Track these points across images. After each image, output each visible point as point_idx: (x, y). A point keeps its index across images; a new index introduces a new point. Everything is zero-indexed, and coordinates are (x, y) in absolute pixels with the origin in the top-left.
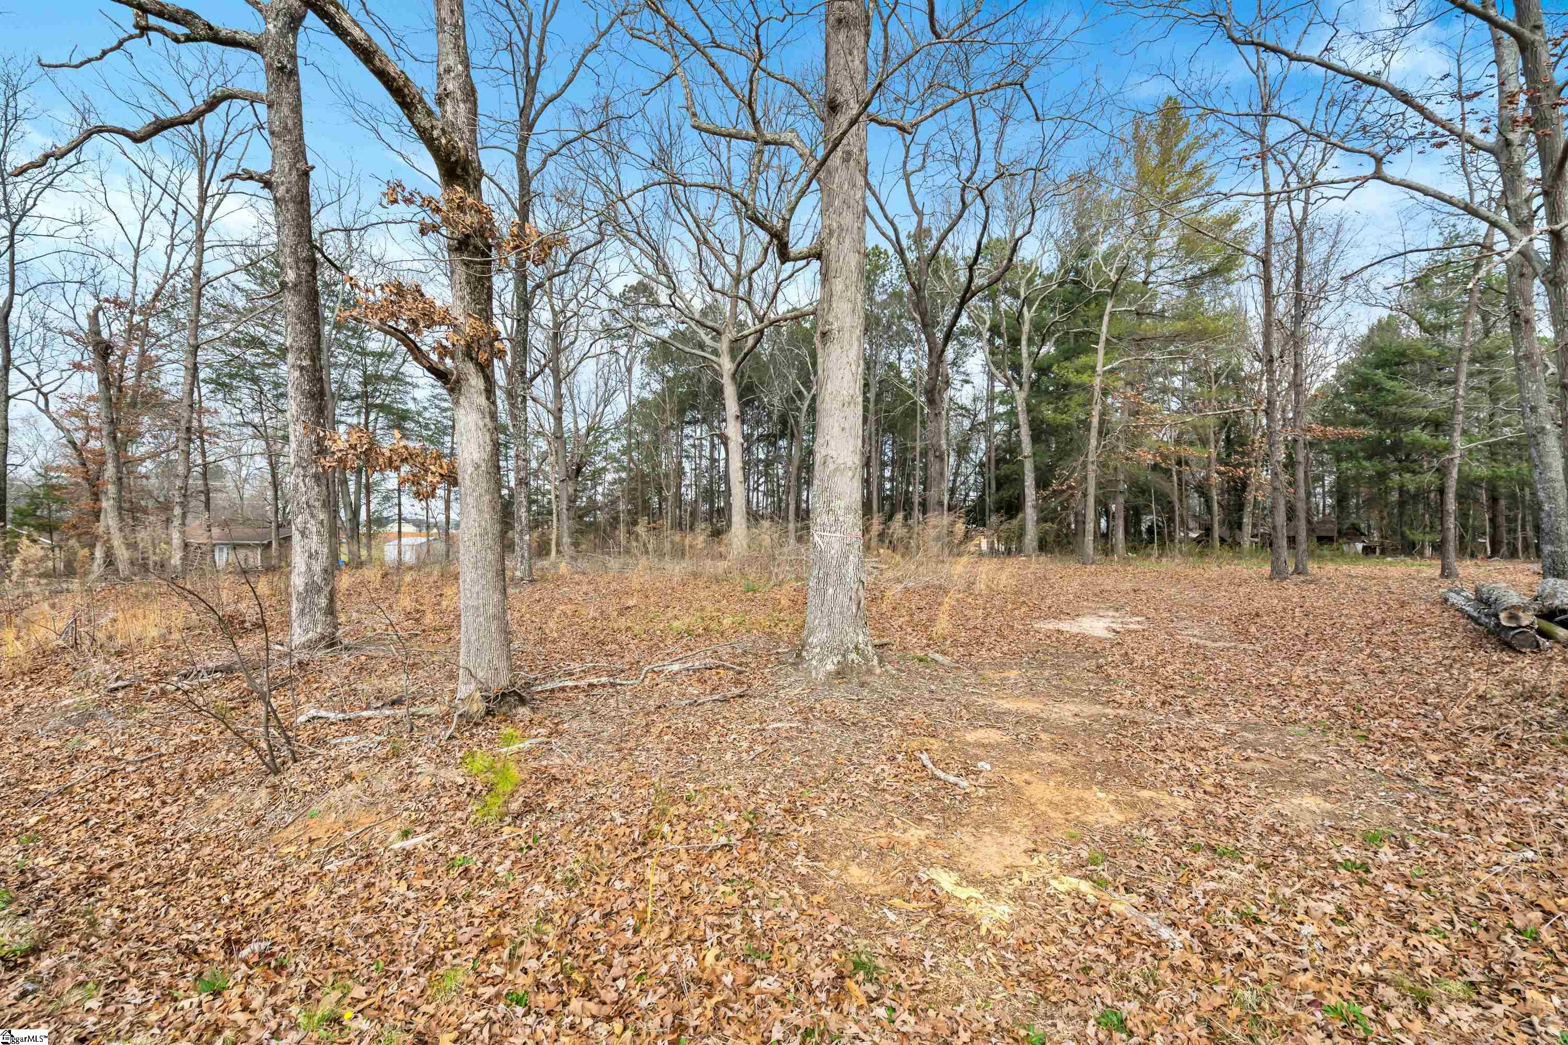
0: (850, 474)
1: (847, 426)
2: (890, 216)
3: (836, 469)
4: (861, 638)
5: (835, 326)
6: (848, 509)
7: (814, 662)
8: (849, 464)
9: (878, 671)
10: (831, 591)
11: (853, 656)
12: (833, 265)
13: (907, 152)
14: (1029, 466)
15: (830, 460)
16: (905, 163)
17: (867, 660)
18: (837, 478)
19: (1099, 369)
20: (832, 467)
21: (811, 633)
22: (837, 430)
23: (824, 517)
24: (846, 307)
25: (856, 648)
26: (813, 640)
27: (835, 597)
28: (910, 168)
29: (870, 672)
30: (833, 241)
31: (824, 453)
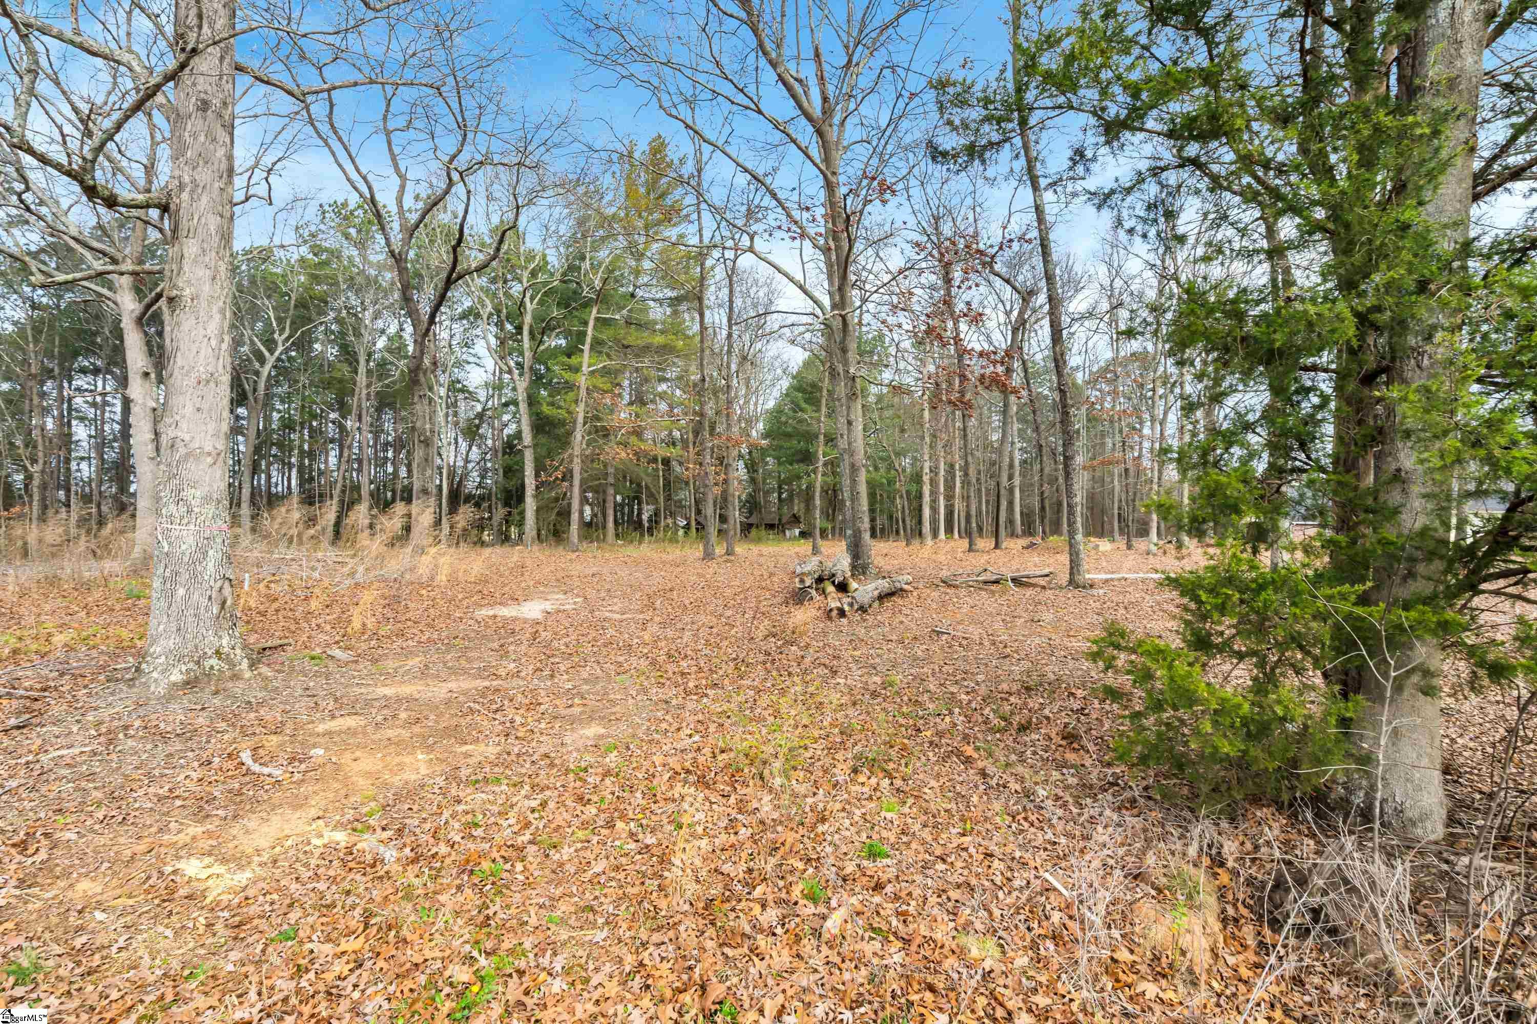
0: (209, 460)
1: (205, 406)
2: (364, 171)
3: (188, 455)
4: (225, 642)
5: (187, 292)
6: (207, 499)
7: (155, 675)
8: (208, 448)
9: (248, 675)
10: (181, 592)
11: (214, 661)
12: (184, 224)
13: (388, 105)
14: (529, 456)
15: (179, 444)
16: (385, 118)
17: (232, 665)
18: (191, 465)
19: (585, 369)
20: (182, 451)
21: (154, 642)
22: (189, 410)
23: (172, 508)
24: (203, 273)
25: (218, 652)
26: (156, 649)
27: (187, 598)
28: (391, 125)
29: (236, 677)
30: (185, 196)
31: (172, 434)
